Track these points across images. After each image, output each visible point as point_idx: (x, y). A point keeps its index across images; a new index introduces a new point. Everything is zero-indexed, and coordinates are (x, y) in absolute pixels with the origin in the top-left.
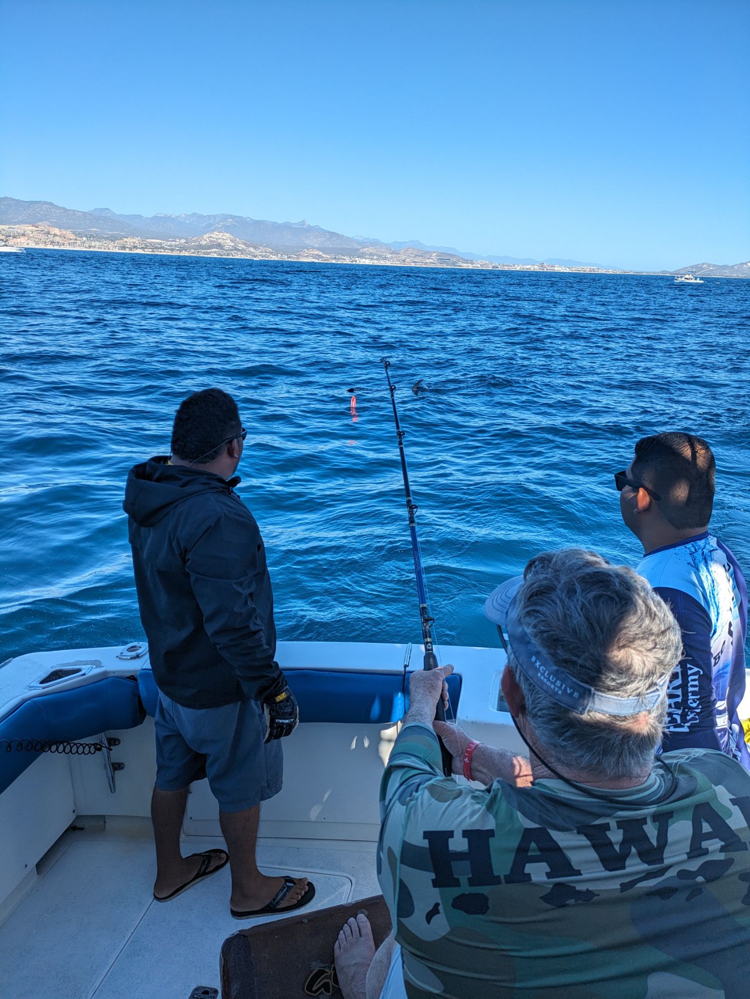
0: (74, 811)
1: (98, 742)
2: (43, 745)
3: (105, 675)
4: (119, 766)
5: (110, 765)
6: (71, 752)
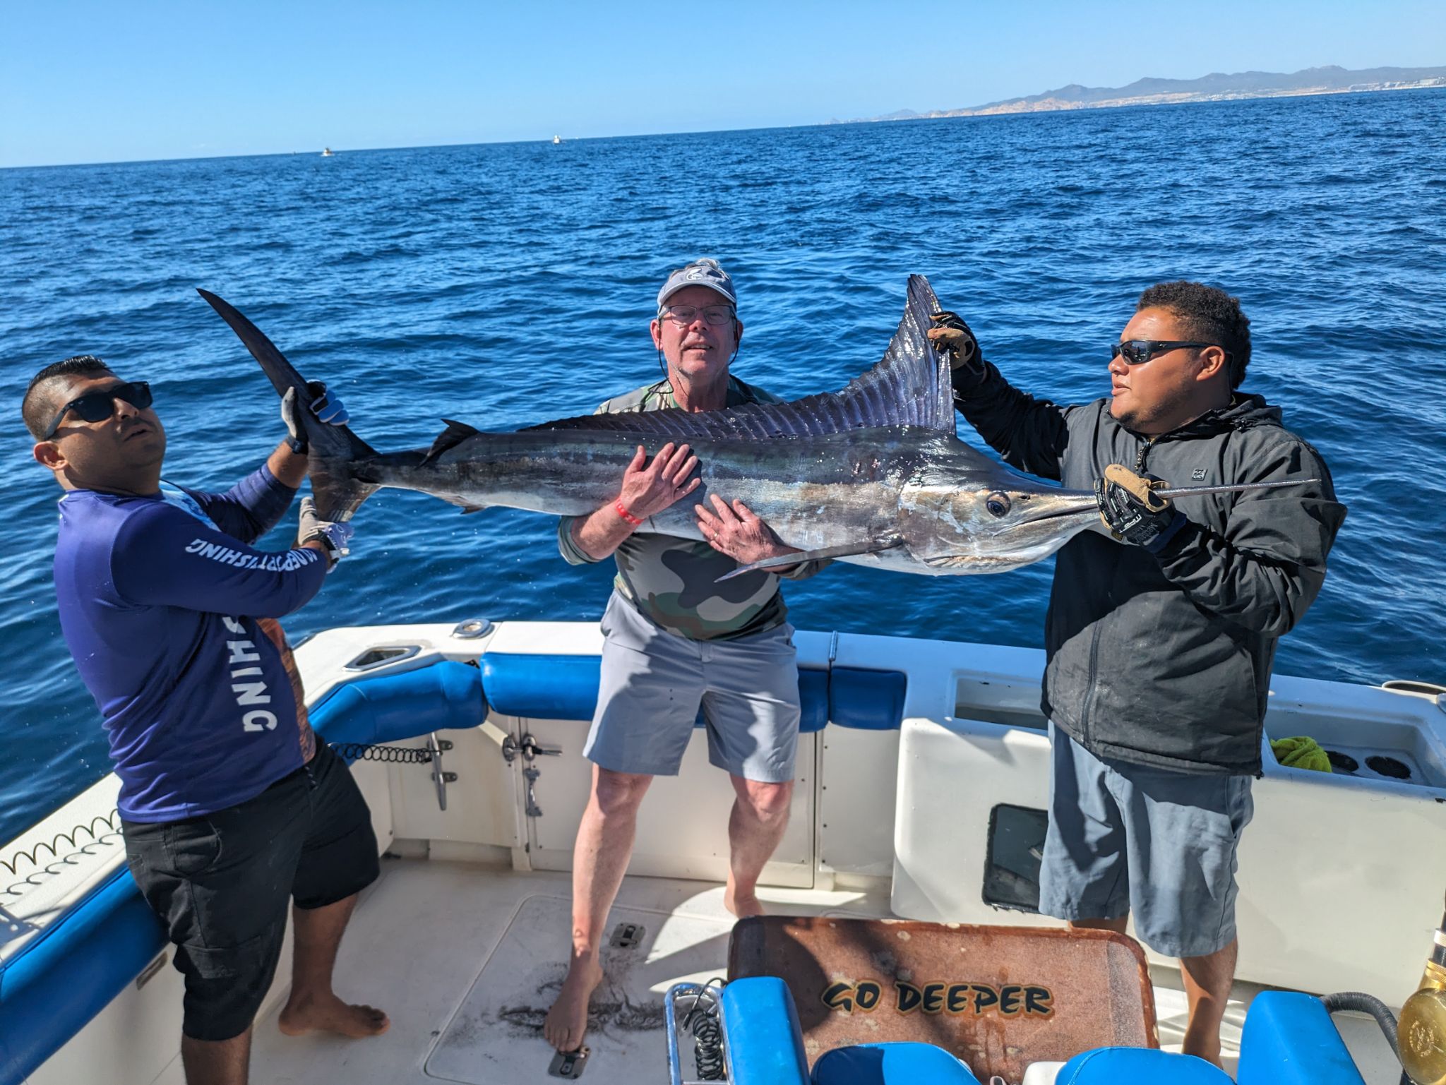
0: (391, 833)
1: (424, 746)
2: (356, 750)
3: (440, 658)
4: (450, 777)
5: (441, 776)
6: (388, 759)
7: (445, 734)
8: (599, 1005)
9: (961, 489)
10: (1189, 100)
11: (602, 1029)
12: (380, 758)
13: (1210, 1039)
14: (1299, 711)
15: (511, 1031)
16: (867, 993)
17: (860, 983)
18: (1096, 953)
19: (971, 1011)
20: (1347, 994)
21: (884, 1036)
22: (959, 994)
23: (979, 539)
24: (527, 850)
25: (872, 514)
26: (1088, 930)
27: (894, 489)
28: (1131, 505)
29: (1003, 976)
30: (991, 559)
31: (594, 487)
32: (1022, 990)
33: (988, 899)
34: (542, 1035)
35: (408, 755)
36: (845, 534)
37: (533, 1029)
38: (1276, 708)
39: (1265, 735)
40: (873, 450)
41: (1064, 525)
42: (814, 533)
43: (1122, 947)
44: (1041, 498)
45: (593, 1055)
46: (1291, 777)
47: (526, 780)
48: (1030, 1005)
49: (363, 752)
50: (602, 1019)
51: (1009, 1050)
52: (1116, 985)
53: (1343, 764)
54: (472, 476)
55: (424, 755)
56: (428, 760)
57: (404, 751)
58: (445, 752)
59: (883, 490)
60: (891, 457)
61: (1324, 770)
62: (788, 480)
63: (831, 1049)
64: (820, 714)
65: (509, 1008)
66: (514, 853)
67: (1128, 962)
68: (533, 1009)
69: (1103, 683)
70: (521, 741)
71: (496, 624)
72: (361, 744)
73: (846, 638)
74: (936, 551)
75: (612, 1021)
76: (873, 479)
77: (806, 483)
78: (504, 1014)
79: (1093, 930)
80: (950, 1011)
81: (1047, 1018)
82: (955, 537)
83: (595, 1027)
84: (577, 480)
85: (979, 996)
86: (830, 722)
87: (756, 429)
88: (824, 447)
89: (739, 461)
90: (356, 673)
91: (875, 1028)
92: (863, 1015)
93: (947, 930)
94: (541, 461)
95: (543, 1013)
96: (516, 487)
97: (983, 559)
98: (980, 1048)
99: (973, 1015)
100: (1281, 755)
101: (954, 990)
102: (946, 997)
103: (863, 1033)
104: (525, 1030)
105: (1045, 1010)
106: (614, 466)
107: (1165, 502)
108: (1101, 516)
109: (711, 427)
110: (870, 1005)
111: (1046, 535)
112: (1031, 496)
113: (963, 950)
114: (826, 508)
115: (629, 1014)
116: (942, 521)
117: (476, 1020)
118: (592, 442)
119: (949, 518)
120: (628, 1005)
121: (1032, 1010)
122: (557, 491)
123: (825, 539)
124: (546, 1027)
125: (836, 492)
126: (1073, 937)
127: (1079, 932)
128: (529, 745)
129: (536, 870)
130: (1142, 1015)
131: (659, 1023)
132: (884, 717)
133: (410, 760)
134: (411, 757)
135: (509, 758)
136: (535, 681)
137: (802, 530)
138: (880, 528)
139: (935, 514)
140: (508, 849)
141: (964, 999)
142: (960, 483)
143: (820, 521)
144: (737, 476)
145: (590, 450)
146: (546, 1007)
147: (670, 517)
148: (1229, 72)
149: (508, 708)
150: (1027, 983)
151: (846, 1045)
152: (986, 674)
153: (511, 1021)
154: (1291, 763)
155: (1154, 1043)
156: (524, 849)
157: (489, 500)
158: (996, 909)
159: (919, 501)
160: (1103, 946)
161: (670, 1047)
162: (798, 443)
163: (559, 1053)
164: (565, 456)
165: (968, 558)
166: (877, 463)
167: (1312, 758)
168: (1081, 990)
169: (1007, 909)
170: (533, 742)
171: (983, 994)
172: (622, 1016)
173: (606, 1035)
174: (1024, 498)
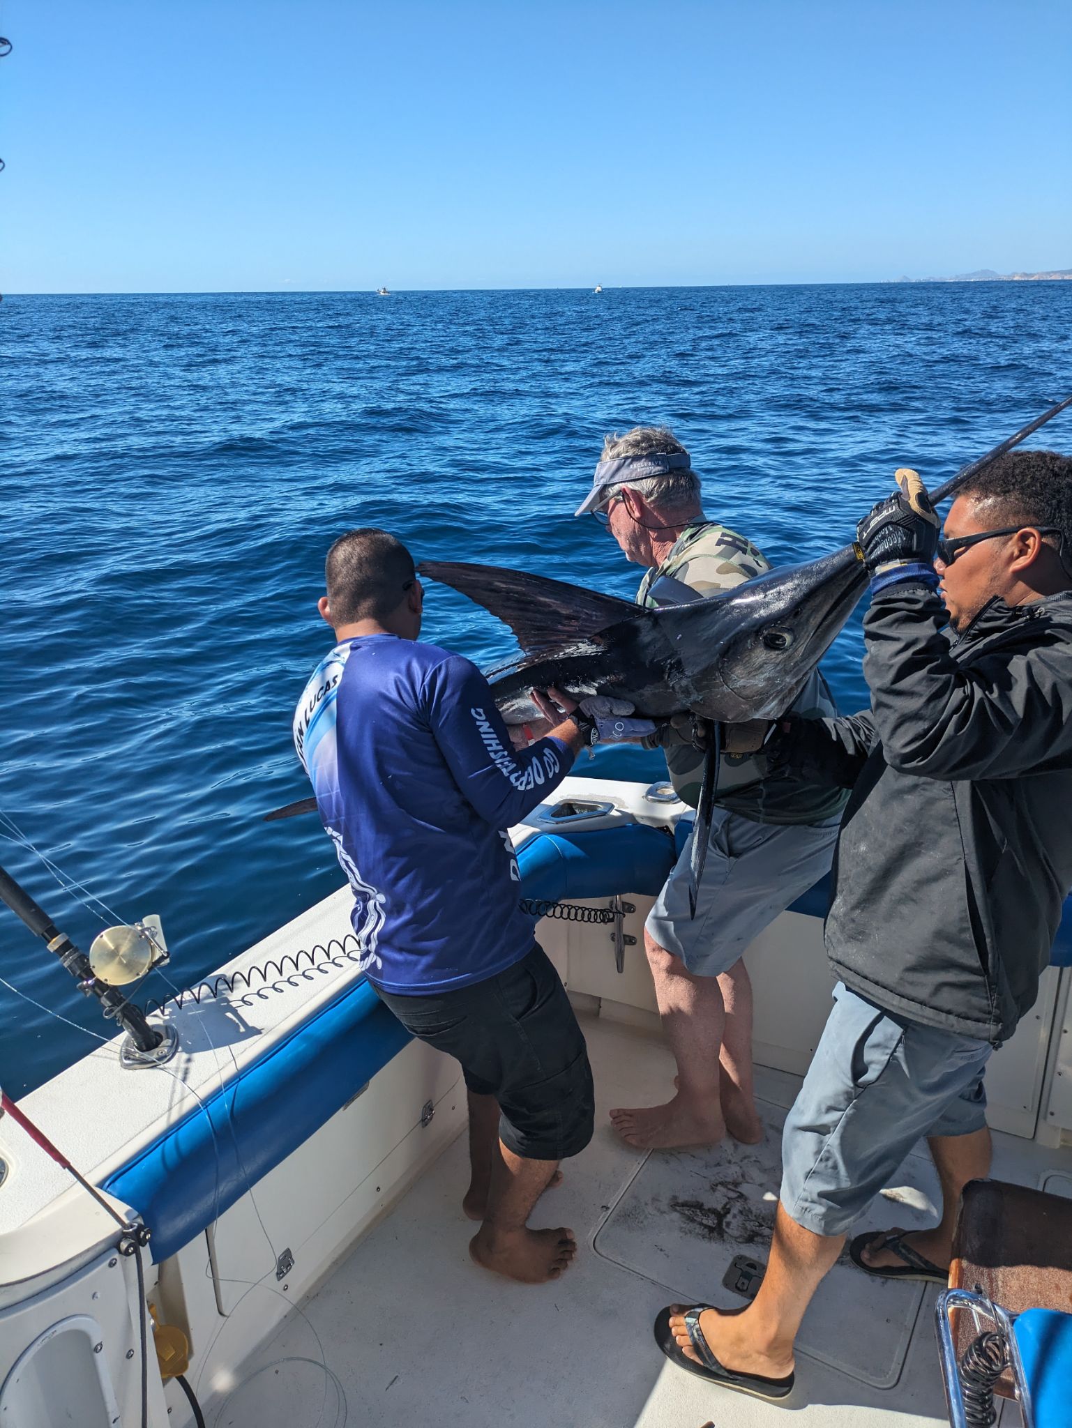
1: (606, 907)
3: (630, 820)
4: (629, 940)
5: (621, 937)
7: (629, 898)
15: (682, 1226)
35: (587, 914)
37: (706, 1230)
55: (604, 916)
56: (612, 920)
58: (627, 915)
65: (680, 1201)
68: (706, 1207)
90: (551, 824)
95: (715, 1213)
104: (699, 1229)
117: (646, 1204)
153: (683, 1215)
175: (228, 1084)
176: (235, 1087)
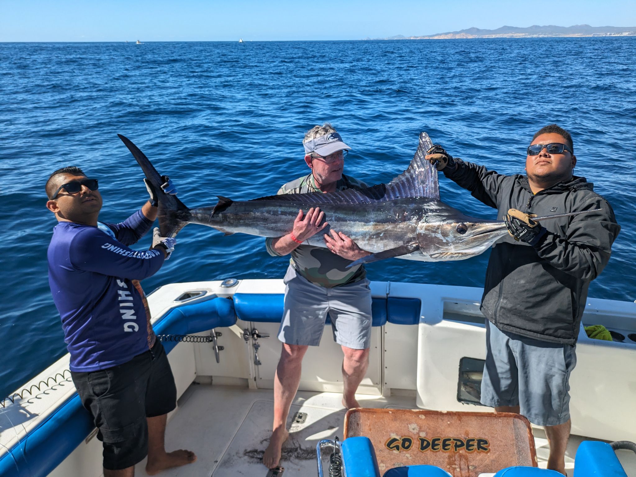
0: (195, 373)
1: (209, 335)
2: (179, 338)
3: (215, 296)
4: (221, 348)
5: (217, 347)
6: (194, 341)
7: (218, 329)
8: (288, 449)
9: (445, 223)
10: (523, 37)
11: (289, 459)
12: (190, 341)
13: (560, 462)
14: (597, 313)
15: (249, 460)
16: (406, 442)
17: (403, 438)
18: (508, 424)
19: (453, 450)
20: (622, 441)
21: (414, 462)
22: (447, 443)
23: (453, 244)
24: (255, 380)
25: (405, 235)
26: (504, 413)
27: (414, 224)
28: (521, 226)
29: (467, 434)
30: (459, 253)
31: (281, 225)
32: (475, 440)
33: (459, 400)
34: (262, 462)
35: (202, 339)
36: (393, 245)
37: (259, 460)
38: (587, 312)
39: (581, 324)
40: (404, 208)
41: (491, 236)
42: (379, 245)
43: (520, 421)
44: (480, 225)
45: (285, 471)
46: (594, 344)
47: (254, 349)
48: (479, 447)
49: (183, 338)
50: (289, 455)
51: (470, 467)
52: (518, 437)
53: (618, 337)
54: (228, 220)
55: (209, 339)
56: (211, 341)
57: (200, 337)
58: (218, 337)
59: (410, 225)
60: (412, 211)
61: (609, 340)
62: (367, 222)
63: (391, 468)
64: (383, 319)
65: (248, 450)
66: (249, 381)
67: (523, 427)
68: (259, 451)
69: (505, 298)
70: (252, 332)
71: (240, 281)
72: (182, 335)
73: (393, 284)
74: (434, 251)
75: (293, 456)
76: (405, 221)
77: (375, 223)
78: (246, 453)
79: (507, 413)
80: (443, 450)
81: (487, 453)
82: (443, 244)
83: (286, 459)
84: (274, 223)
85: (456, 443)
86: (387, 322)
87: (353, 200)
88: (382, 207)
89: (346, 214)
90: (179, 303)
91: (410, 458)
92: (404, 452)
93: (441, 414)
94: (258, 214)
95: (263, 452)
96: (247, 225)
97: (455, 253)
98: (457, 467)
99: (454, 452)
100: (589, 334)
101: (445, 441)
102: (441, 444)
103: (405, 460)
104: (255, 460)
105: (486, 449)
106: (290, 217)
107: (536, 223)
108: (509, 231)
109: (333, 199)
110: (408, 448)
111: (483, 241)
112: (476, 224)
113: (449, 423)
114: (384, 234)
115: (301, 453)
116: (437, 237)
117: (234, 456)
118: (280, 206)
119: (439, 236)
120: (301, 449)
121: (480, 449)
122: (265, 227)
123: (384, 247)
124: (264, 458)
125: (389, 227)
126: (498, 416)
127: (500, 414)
128: (255, 333)
129: (259, 388)
130: (529, 451)
131: (314, 456)
132: (411, 319)
133: (203, 341)
134: (203, 340)
135: (246, 339)
136: (258, 305)
137: (374, 244)
138: (408, 242)
139: (433, 235)
140: (247, 380)
141: (450, 445)
142: (444, 221)
143: (382, 239)
144: (344, 220)
145: (280, 210)
146: (264, 450)
147: (315, 238)
148: (541, 25)
149: (245, 318)
150: (477, 437)
151: (397, 466)
152: (456, 299)
153: (249, 456)
154: (594, 337)
155: (535, 464)
156: (254, 379)
157: (236, 230)
158: (463, 404)
159: (426, 229)
160: (511, 420)
161: (319, 468)
162: (371, 205)
163: (270, 470)
164: (269, 212)
165: (449, 254)
166: (406, 214)
167: (603, 335)
168: (502, 440)
169: (468, 404)
170: (257, 332)
171: (458, 442)
172: (298, 453)
173: (291, 462)
174: (473, 225)
175: (21, 440)
176: (25, 441)
